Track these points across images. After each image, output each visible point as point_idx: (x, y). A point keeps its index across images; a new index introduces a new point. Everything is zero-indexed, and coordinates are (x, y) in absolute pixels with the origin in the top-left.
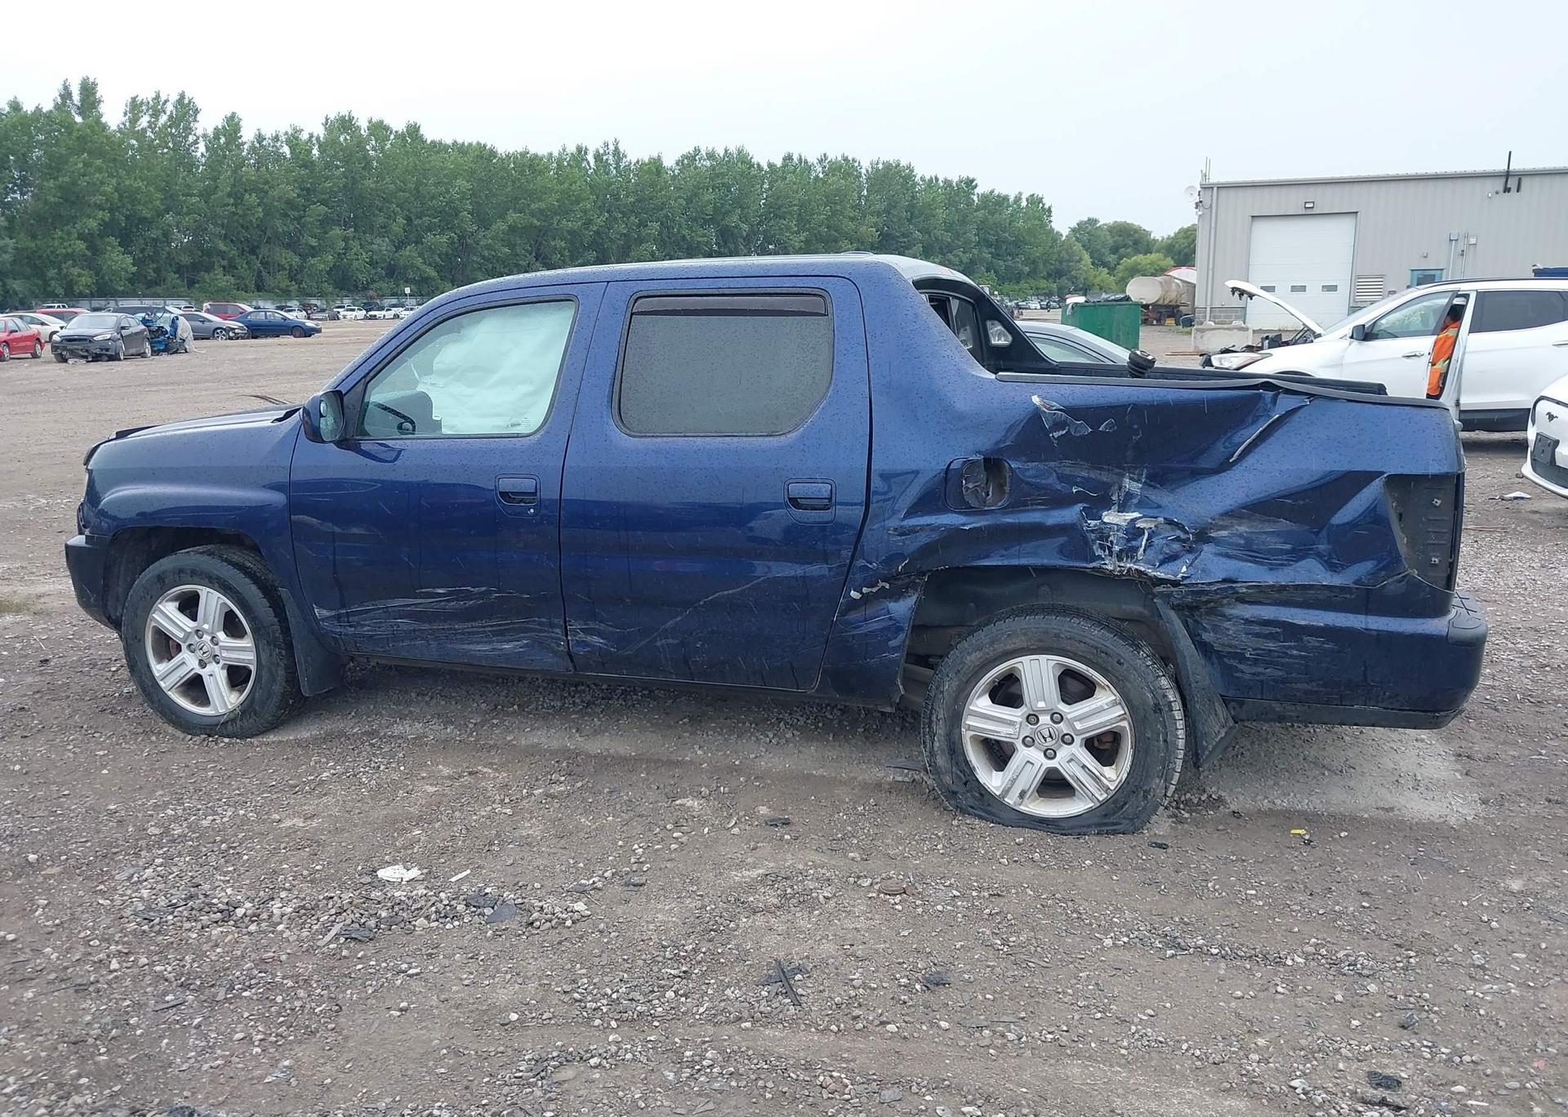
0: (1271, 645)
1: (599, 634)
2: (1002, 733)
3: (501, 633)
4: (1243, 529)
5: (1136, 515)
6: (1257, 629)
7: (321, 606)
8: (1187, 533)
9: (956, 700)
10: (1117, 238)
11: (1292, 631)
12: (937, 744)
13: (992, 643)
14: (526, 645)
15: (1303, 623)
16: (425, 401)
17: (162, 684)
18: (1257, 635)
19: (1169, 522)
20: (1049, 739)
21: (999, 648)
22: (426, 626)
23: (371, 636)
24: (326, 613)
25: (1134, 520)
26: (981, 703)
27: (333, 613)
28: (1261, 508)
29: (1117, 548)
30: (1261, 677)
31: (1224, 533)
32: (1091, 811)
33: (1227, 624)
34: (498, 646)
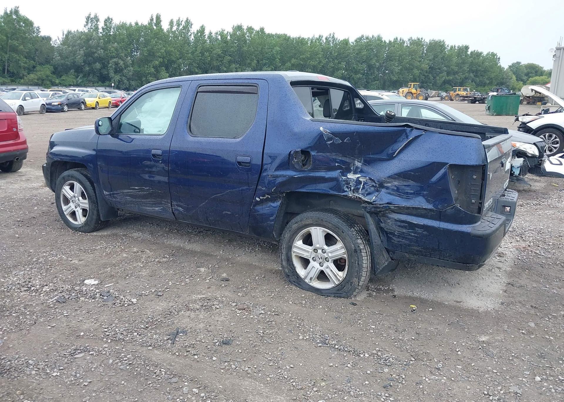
0: (404, 230)
1: (181, 207)
2: (305, 255)
3: (155, 204)
4: (396, 183)
5: (359, 175)
6: (399, 223)
7: (106, 191)
8: (376, 184)
9: (289, 241)
10: (528, 70)
11: (412, 226)
12: (283, 257)
13: (301, 221)
14: (162, 209)
15: (415, 223)
16: (139, 122)
17: (65, 213)
18: (399, 226)
19: (370, 179)
20: (321, 259)
21: (304, 223)
22: (134, 200)
23: (120, 202)
24: (107, 193)
25: (358, 178)
26: (299, 243)
27: (109, 193)
28: (403, 175)
29: (352, 188)
30: (401, 243)
31: (389, 185)
32: (333, 288)
33: (389, 221)
34: (154, 208)
